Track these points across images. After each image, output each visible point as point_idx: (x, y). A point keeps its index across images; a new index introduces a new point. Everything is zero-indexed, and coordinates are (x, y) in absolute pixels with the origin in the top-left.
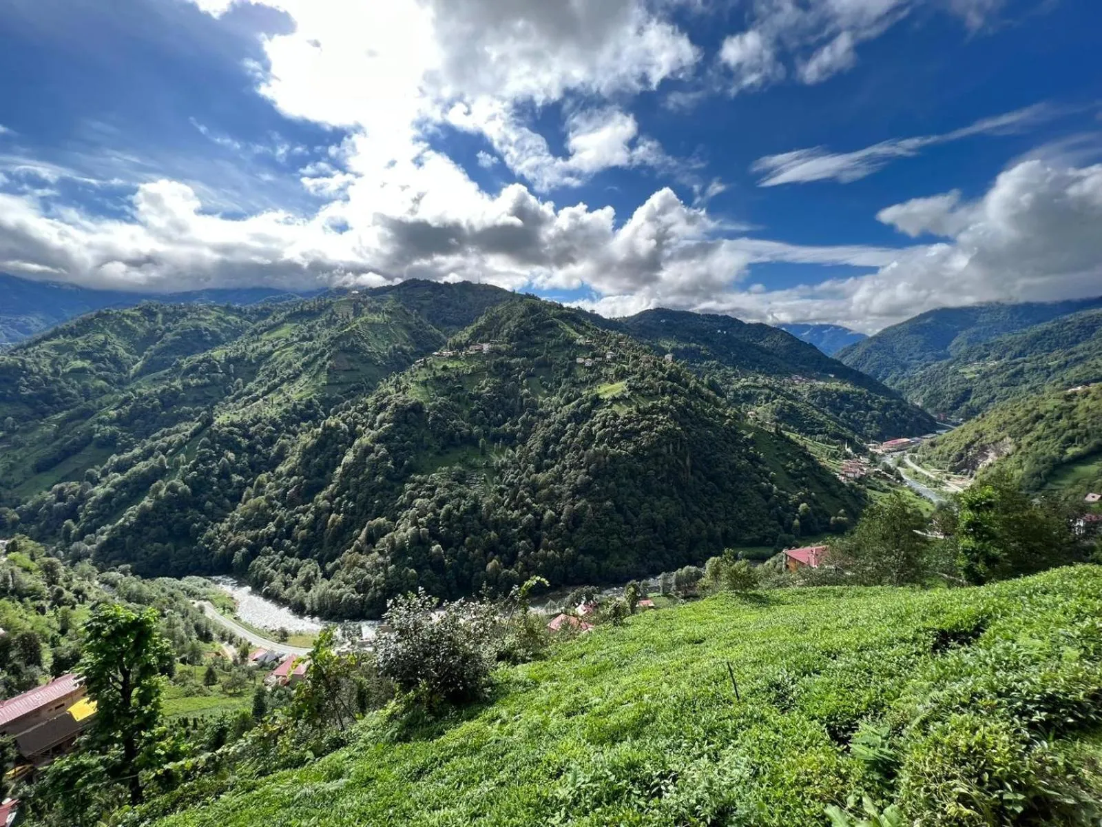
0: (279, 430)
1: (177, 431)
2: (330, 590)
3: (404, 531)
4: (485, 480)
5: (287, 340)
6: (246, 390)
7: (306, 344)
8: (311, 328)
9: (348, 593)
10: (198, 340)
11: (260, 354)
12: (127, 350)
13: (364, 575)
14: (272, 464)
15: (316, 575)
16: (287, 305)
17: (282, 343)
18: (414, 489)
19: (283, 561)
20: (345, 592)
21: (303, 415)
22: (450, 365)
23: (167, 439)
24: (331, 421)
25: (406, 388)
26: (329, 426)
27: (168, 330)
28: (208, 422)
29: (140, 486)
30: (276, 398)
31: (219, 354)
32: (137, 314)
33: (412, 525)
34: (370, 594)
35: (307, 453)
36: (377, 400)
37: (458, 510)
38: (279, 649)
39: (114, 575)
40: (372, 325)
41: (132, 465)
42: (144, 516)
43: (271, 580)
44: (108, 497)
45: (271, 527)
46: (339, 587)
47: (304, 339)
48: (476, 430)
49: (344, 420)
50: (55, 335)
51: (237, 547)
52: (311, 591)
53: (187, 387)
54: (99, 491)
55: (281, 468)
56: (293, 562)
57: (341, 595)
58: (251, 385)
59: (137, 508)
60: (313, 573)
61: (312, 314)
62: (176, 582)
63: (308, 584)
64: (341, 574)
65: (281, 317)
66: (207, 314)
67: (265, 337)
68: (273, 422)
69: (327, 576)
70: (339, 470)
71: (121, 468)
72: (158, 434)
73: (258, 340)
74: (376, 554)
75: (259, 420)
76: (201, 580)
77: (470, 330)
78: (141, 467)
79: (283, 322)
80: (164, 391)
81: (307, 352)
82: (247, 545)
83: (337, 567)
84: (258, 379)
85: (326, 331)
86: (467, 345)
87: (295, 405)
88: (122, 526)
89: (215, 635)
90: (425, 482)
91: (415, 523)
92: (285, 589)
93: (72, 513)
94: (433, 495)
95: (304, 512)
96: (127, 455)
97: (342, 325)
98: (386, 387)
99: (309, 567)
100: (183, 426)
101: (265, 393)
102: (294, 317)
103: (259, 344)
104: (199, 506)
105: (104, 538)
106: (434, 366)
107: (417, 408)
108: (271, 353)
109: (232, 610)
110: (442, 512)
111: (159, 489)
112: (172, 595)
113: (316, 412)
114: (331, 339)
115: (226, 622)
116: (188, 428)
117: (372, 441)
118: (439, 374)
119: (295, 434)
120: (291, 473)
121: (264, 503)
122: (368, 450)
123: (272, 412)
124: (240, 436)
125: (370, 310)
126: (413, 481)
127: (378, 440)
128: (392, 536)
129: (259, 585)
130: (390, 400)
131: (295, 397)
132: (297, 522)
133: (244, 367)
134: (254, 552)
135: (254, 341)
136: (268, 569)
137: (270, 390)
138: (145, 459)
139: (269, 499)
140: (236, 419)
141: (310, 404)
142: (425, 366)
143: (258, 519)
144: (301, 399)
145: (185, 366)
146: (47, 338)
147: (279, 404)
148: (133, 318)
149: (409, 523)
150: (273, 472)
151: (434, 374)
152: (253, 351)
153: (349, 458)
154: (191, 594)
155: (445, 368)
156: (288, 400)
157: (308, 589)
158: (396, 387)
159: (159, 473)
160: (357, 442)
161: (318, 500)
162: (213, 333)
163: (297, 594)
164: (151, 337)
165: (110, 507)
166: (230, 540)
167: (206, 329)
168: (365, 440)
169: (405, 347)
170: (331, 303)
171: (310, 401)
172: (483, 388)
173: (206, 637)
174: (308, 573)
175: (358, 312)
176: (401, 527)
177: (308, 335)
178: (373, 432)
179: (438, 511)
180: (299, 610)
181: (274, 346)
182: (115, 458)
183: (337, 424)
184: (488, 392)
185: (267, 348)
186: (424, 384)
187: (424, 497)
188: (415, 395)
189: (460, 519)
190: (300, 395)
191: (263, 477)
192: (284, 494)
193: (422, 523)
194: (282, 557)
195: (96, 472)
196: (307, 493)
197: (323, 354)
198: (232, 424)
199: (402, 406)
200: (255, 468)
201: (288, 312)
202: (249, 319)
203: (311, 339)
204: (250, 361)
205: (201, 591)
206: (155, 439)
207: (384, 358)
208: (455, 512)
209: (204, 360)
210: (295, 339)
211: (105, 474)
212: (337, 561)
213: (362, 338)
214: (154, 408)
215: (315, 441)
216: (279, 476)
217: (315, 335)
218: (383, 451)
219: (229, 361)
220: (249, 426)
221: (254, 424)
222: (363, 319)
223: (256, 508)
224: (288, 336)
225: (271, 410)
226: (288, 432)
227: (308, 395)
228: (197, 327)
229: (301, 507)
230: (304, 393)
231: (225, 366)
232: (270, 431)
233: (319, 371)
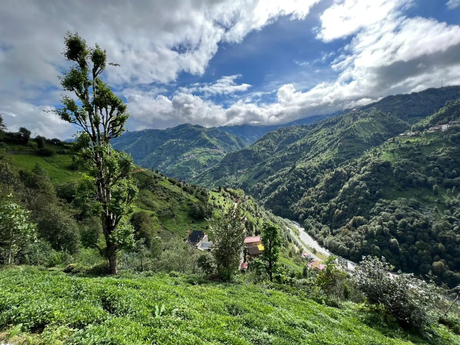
0: (317, 172)
1: (285, 170)
2: (334, 241)
3: (374, 226)
4: (436, 211)
5: (322, 135)
6: (306, 156)
7: (330, 137)
8: (332, 129)
9: (342, 245)
10: (293, 138)
11: (312, 142)
12: (274, 144)
13: (350, 240)
14: (314, 185)
15: (328, 233)
16: (323, 121)
17: (320, 137)
18: (381, 206)
19: (316, 223)
20: (341, 244)
21: (327, 166)
22: (412, 141)
23: (283, 172)
24: (339, 169)
25: (380, 154)
26: (338, 171)
27: (284, 136)
28: (294, 167)
29: (275, 186)
30: (317, 159)
31: (298, 143)
32: (277, 132)
33: (379, 224)
34: (352, 250)
35: (328, 182)
36: (362, 160)
37: (412, 223)
38: (313, 256)
39: (268, 212)
40: (362, 124)
41: (274, 180)
42: (276, 195)
43: (311, 229)
44: (268, 188)
45: (312, 209)
46: (338, 241)
47: (329, 134)
48: (430, 179)
49: (345, 169)
50: (259, 141)
51: (301, 213)
52: (326, 238)
53: (289, 155)
54: (266, 186)
55: (317, 187)
56: (320, 224)
57: (339, 245)
58: (308, 154)
59: (274, 193)
60: (327, 231)
61: (333, 123)
62: (283, 219)
63: (325, 235)
64: (339, 236)
65: (320, 126)
66: (296, 129)
67: (314, 135)
68: (315, 169)
69: (333, 234)
70: (341, 191)
71: (271, 180)
72: (280, 170)
73: (312, 137)
74: (357, 233)
75: (310, 167)
76: (290, 221)
77: (431, 118)
78: (276, 180)
79: (321, 128)
80: (282, 156)
81: (330, 139)
82: (304, 213)
83: (338, 232)
84: (311, 152)
85: (339, 130)
86: (427, 127)
87: (324, 162)
88: (270, 198)
89: (292, 241)
90: (389, 204)
91: (380, 223)
92: (316, 234)
93: (260, 191)
94: (394, 212)
95: (325, 206)
96: (272, 176)
97: (347, 126)
98: (369, 154)
99: (326, 228)
100: (287, 168)
101: (313, 157)
102: (326, 125)
103: (312, 138)
104: (290, 196)
105: (266, 200)
106: (400, 142)
107: (387, 165)
108: (316, 141)
109: (298, 235)
110: (400, 222)
111: (280, 188)
112: (281, 223)
113: (333, 165)
114: (341, 133)
115: (296, 238)
116: (288, 169)
117: (359, 180)
118: (402, 146)
119: (323, 173)
120: (321, 189)
121: (310, 199)
122: (356, 184)
123: (315, 165)
124: (304, 173)
125: (362, 117)
126: (381, 202)
127: (362, 179)
128: (366, 227)
129: (307, 229)
130: (370, 160)
131: (324, 158)
132: (322, 209)
133: (306, 147)
134: (306, 217)
135: (310, 137)
136: (311, 224)
137: (315, 156)
138: (277, 178)
139: (312, 198)
140: (303, 166)
141: (330, 162)
142: (394, 141)
143: (308, 205)
144: (327, 160)
145: (288, 148)
146: (257, 142)
147: (318, 161)
148: (276, 133)
149: (377, 223)
150: (314, 188)
151: (400, 146)
152: (310, 141)
153: (346, 186)
154: (287, 225)
155: (408, 142)
156: (321, 160)
157: (325, 237)
158: (374, 154)
159: (280, 183)
160: (351, 179)
161: (331, 202)
162: (297, 136)
163: (320, 238)
164: (280, 139)
165: (269, 191)
166: (298, 210)
167: (295, 134)
168: (355, 179)
169: (381, 133)
170: (342, 117)
171: (330, 160)
172: (439, 153)
173: (290, 241)
174: (325, 231)
175: (355, 119)
176: (372, 224)
177: (331, 133)
178: (359, 175)
179: (397, 221)
180: (321, 244)
181: (317, 138)
182: (270, 177)
183: (342, 171)
184: (443, 156)
185: (314, 140)
186: (392, 152)
187: (387, 211)
188: (385, 157)
189: (413, 229)
190: (326, 158)
191: (310, 189)
192: (318, 197)
193: (385, 225)
194: (316, 221)
195: (265, 180)
196: (327, 198)
197: (336, 140)
198: (301, 168)
199: (377, 164)
200: (308, 186)
201: (323, 124)
202: (309, 129)
203: (332, 134)
204: (308, 145)
205: (289, 224)
206: (279, 172)
207: (368, 139)
208: (409, 224)
209: (294, 146)
210: (326, 135)
211: (267, 181)
212: (338, 230)
213: (356, 131)
214: (280, 162)
215: (331, 177)
216: (316, 190)
217: (334, 132)
218: (364, 185)
219: (302, 145)
220: (307, 169)
221: (309, 169)
222: (357, 122)
223: (308, 200)
224: (323, 134)
225: (315, 164)
226: (321, 173)
227: (330, 158)
228: (292, 134)
229: (324, 203)
230: (328, 157)
231: (300, 147)
232: (314, 172)
233: (335, 147)
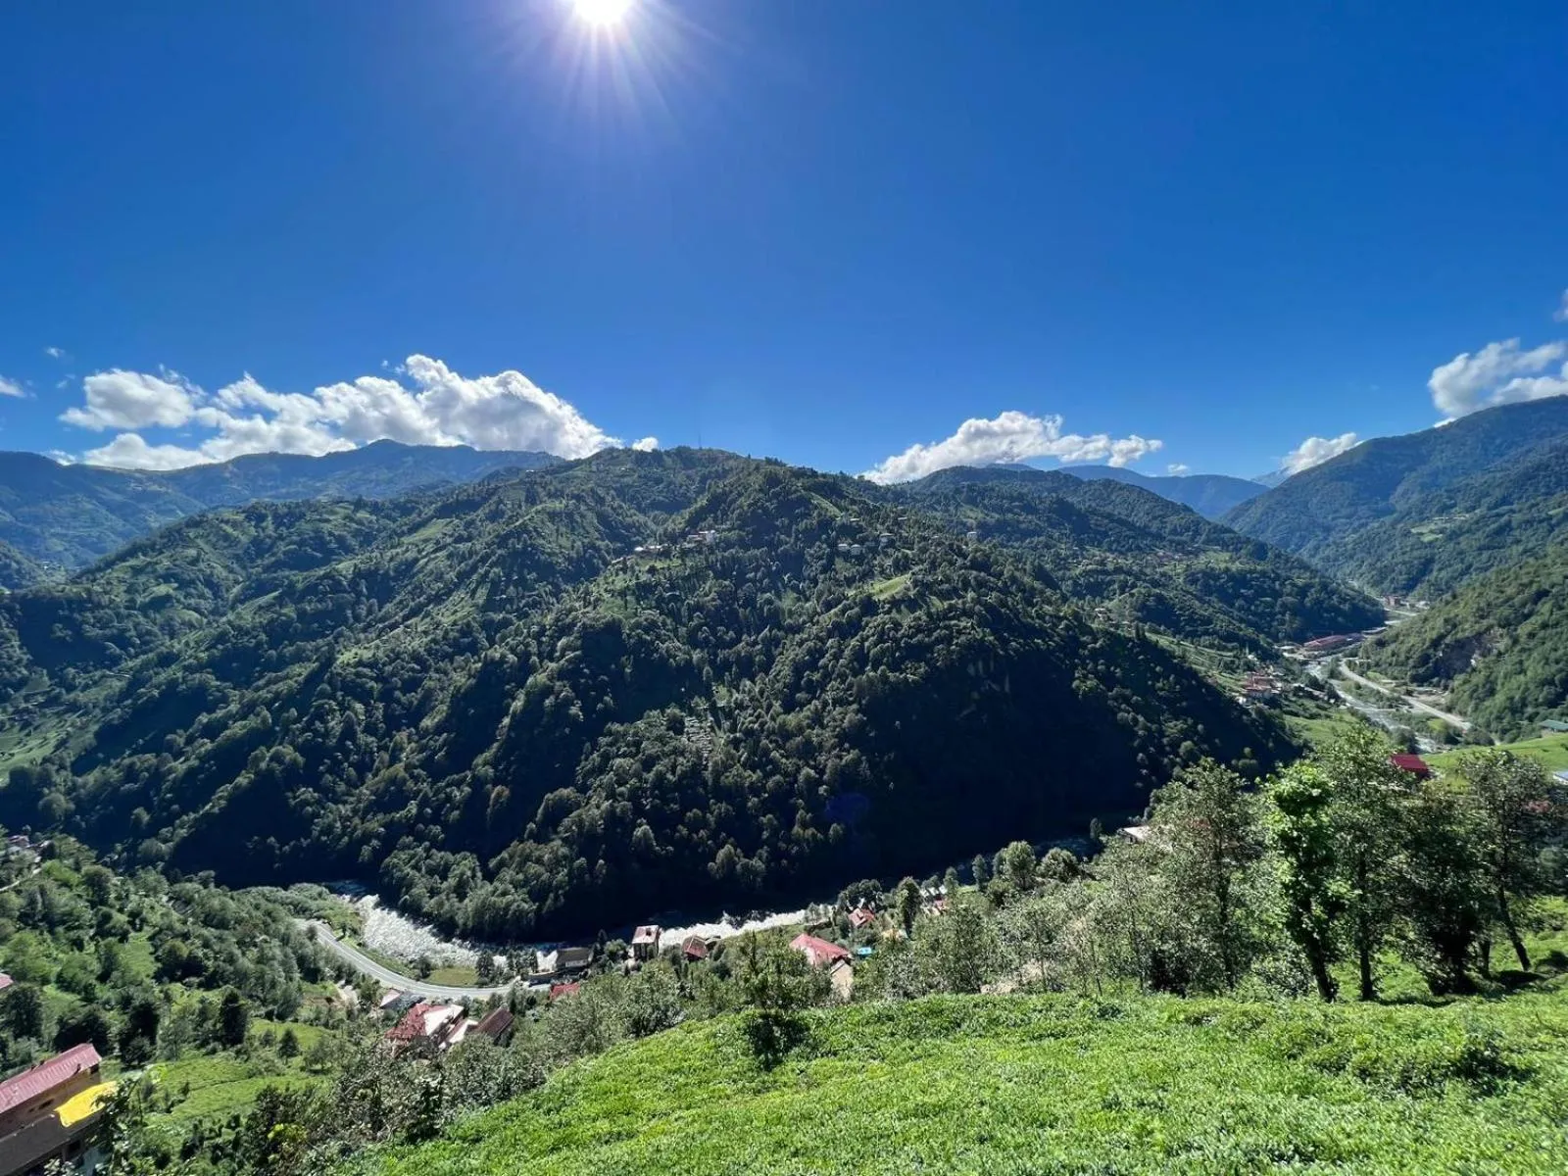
0: (425, 669)
1: (287, 677)
2: (493, 899)
3: (595, 809)
4: (711, 727)
5: (438, 542)
6: (380, 614)
7: (463, 547)
8: (469, 524)
9: (519, 901)
10: (325, 549)
11: (401, 564)
12: (226, 567)
13: (540, 875)
14: (414, 715)
15: (474, 876)
16: (439, 494)
17: (430, 547)
18: (611, 745)
19: (428, 857)
20: (514, 901)
21: (458, 645)
22: (659, 565)
23: (274, 688)
24: (496, 653)
25: (597, 600)
26: (492, 659)
27: (281, 538)
28: (328, 661)
29: (232, 758)
30: (420, 624)
31: (345, 567)
32: (241, 517)
33: (607, 799)
34: (549, 902)
35: (460, 700)
36: (557, 620)
37: (674, 773)
38: (420, 989)
39: (191, 887)
40: (553, 516)
41: (226, 727)
42: (237, 799)
43: (410, 885)
44: (191, 773)
45: (413, 807)
46: (504, 894)
47: (459, 539)
48: (696, 655)
49: (513, 650)
50: (132, 553)
51: (366, 838)
52: (467, 901)
53: (302, 614)
54: (180, 767)
55: (427, 722)
56: (438, 856)
57: (508, 905)
58: (389, 607)
59: (229, 787)
60: (469, 873)
61: (471, 505)
62: (281, 893)
63: (461, 890)
64: (508, 874)
65: (429, 511)
66: (333, 513)
67: (406, 540)
68: (416, 657)
69: (490, 876)
70: (506, 721)
71: (211, 731)
72: (261, 683)
73: (399, 545)
74: (558, 842)
75: (398, 656)
76: (316, 889)
77: (686, 513)
78: (237, 729)
79: (432, 518)
80: (272, 621)
81: (463, 558)
82: (377, 836)
83: (502, 864)
84: (398, 598)
85: (490, 527)
86: (684, 535)
87: (446, 632)
88: (207, 814)
89: (328, 971)
90: (625, 734)
91: (612, 795)
92: (431, 897)
93: (142, 798)
94: (638, 753)
95: (458, 784)
96: (220, 713)
97: (510, 518)
98: (571, 599)
99: (465, 864)
100: (297, 669)
101: (406, 618)
102: (444, 512)
103: (399, 550)
104: (313, 781)
105: (183, 832)
106: (637, 568)
107: (613, 628)
108: (416, 560)
109: (355, 932)
110: (650, 776)
111: (258, 760)
112: (269, 914)
113: (475, 642)
114: (497, 537)
115: (346, 951)
116: (301, 671)
117: (551, 678)
118: (644, 578)
119: (446, 673)
120: (439, 729)
121: (402, 774)
122: (547, 691)
123: (417, 644)
124: (372, 678)
125: (550, 495)
126: (610, 733)
127: (561, 675)
128: (579, 816)
129: (393, 897)
130: (576, 618)
131: (446, 621)
132: (449, 798)
133: (379, 584)
134: (389, 844)
135: (393, 547)
136: (408, 870)
137: (414, 613)
138: (244, 718)
139: (408, 768)
140: (367, 655)
141: (466, 631)
142: (624, 570)
143: (392, 798)
144: (455, 623)
145: (300, 586)
146: (122, 557)
147: (426, 633)
148: (235, 525)
149: (604, 795)
150: (416, 728)
151: (637, 578)
152: (391, 559)
153: (518, 704)
154: (301, 910)
155: (652, 570)
156: (438, 625)
157: (461, 897)
158: (585, 599)
159: (263, 736)
160: (530, 680)
161: (477, 765)
162: (340, 540)
163: (447, 906)
164: (259, 547)
165: (194, 790)
166: (355, 829)
167: (331, 534)
168: (540, 678)
169: (599, 543)
170: (497, 488)
171: (468, 625)
172: (706, 595)
173: (312, 974)
174: (462, 874)
175: (532, 500)
176: (593, 802)
177: (465, 534)
178: (553, 665)
179: (645, 775)
180: (446, 929)
181: (419, 552)
182: (204, 718)
183: (503, 656)
184: (713, 600)
185: (410, 555)
186: (623, 593)
187: (624, 755)
188: (608, 611)
189: (678, 786)
190: (453, 618)
191: (401, 736)
192: (430, 758)
193: (622, 794)
194: (427, 850)
195: (179, 738)
196: (460, 757)
197: (483, 560)
198: (360, 663)
199: (592, 626)
200: (393, 723)
201: (440, 504)
202: (388, 517)
203: (470, 539)
204: (387, 572)
205: (313, 905)
206: (258, 689)
207: (569, 559)
208: (670, 776)
209: (326, 576)
210: (449, 540)
211: (190, 741)
212: (505, 854)
213: (539, 533)
214: (259, 644)
215: (472, 681)
216: (424, 734)
217: (475, 532)
218: (566, 692)
219: (358, 574)
220: (384, 665)
221: (392, 661)
222: (539, 507)
223: (393, 780)
224: (439, 536)
225: (413, 639)
226: (437, 671)
227: (465, 617)
228: (317, 531)
229: (456, 776)
230: (459, 615)
231: (354, 584)
232: (413, 670)
233: (479, 584)
